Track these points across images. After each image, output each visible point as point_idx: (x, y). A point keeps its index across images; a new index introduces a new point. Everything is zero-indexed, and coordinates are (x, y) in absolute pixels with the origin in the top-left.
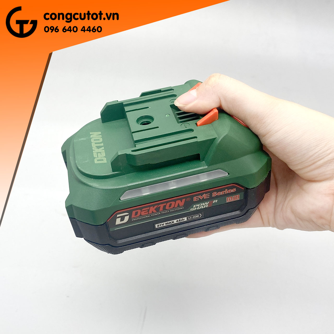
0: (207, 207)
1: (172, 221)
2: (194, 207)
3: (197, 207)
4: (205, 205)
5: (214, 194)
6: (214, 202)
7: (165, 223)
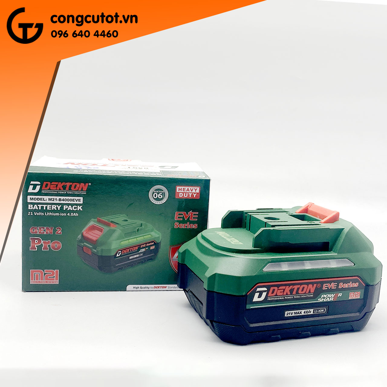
0: (332, 300)
1: (301, 311)
2: (322, 297)
3: (324, 298)
4: (331, 297)
5: (341, 285)
6: (339, 296)
7: (294, 311)
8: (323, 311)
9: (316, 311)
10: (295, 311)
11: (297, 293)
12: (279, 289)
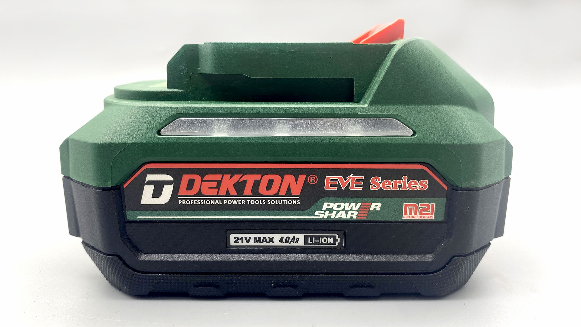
5: (376, 184)
7: (253, 236)
8: (331, 240)
9: (311, 240)
10: (257, 236)
11: (255, 191)
12: (204, 179)
